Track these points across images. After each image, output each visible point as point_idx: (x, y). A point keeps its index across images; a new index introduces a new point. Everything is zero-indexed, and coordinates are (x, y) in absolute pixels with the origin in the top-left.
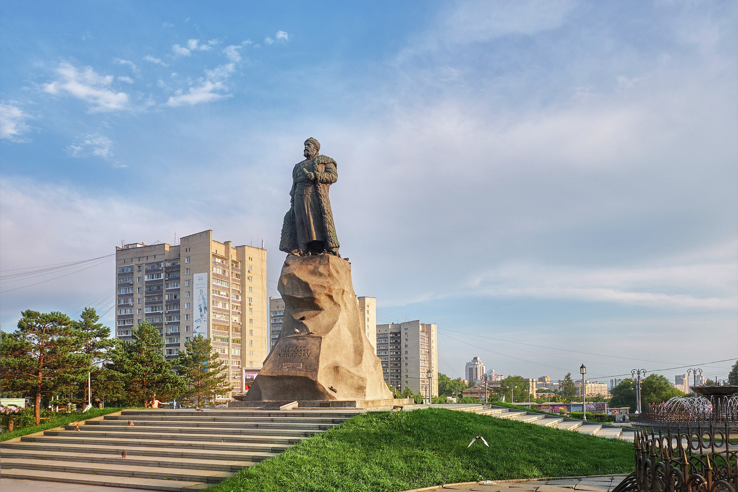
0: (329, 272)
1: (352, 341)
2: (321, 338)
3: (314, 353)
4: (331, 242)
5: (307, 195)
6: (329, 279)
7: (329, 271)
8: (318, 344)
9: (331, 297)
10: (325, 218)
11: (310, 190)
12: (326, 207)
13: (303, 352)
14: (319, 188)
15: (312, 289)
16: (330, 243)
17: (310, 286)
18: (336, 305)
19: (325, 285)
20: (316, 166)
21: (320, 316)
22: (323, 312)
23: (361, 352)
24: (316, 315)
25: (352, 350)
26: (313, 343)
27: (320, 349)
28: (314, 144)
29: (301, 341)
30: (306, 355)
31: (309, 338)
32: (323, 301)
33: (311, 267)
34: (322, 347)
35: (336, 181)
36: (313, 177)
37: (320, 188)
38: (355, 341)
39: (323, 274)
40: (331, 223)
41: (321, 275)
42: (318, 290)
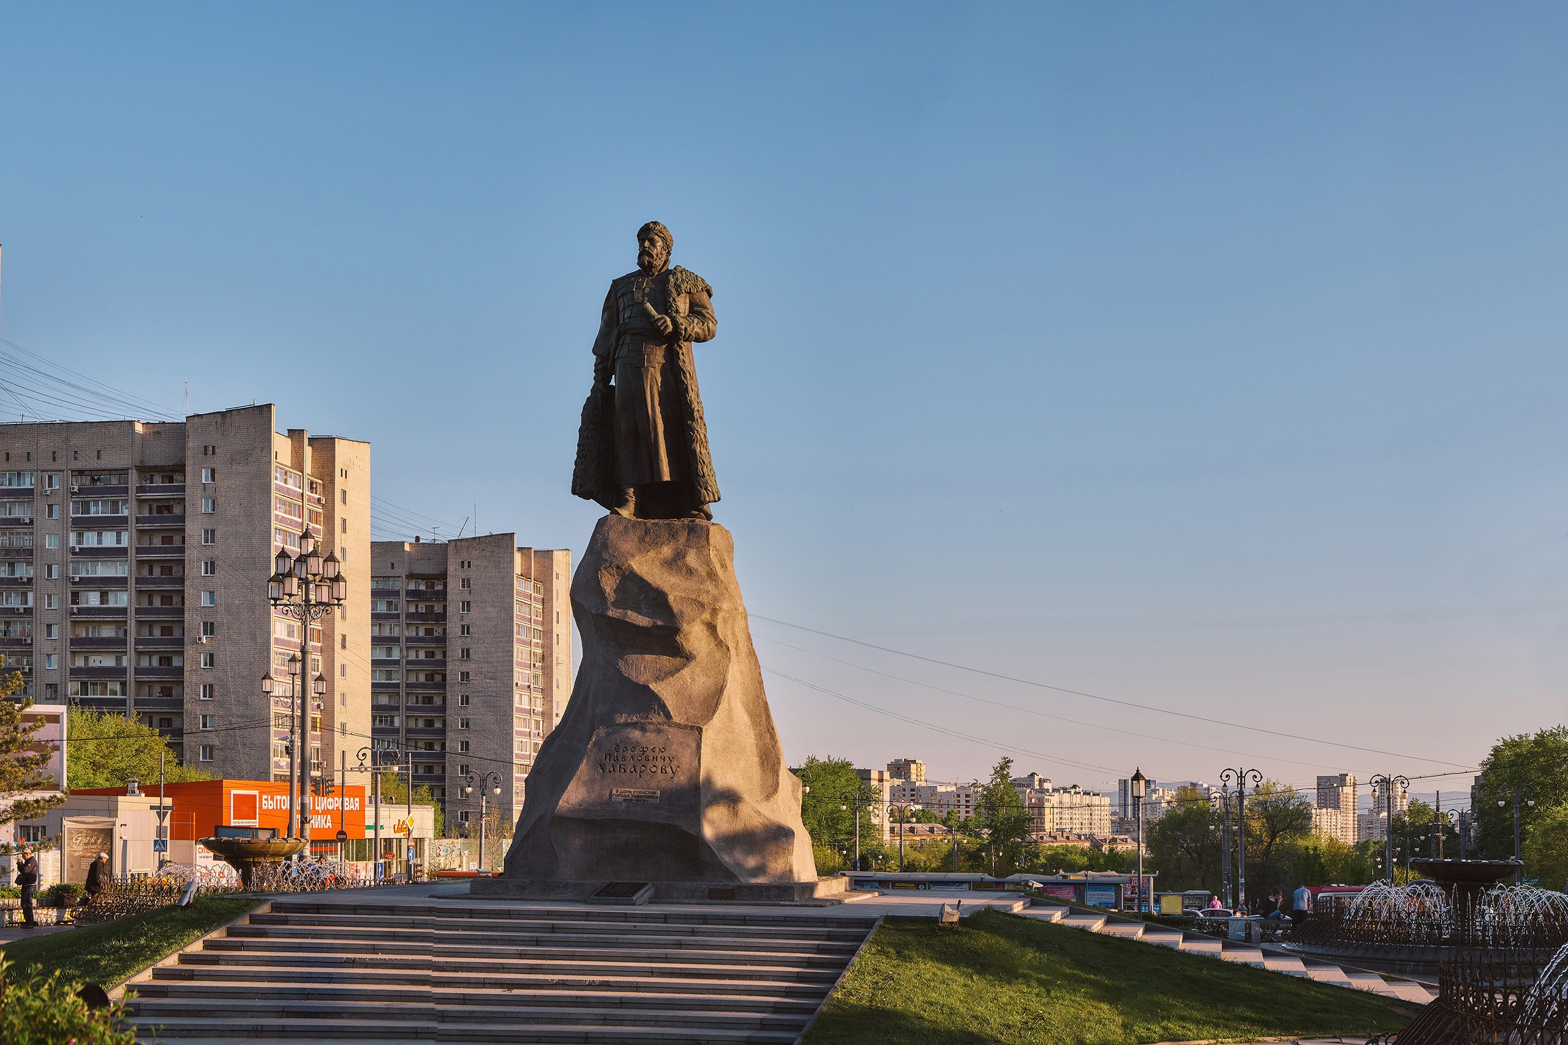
0: (709, 566)
1: (753, 737)
2: (700, 730)
3: (685, 767)
4: (706, 489)
5: (652, 369)
6: (709, 586)
7: (708, 563)
8: (694, 745)
9: (712, 628)
10: (692, 430)
11: (658, 356)
12: (696, 404)
13: (659, 763)
14: (681, 357)
15: (676, 607)
16: (703, 491)
17: (671, 598)
18: (722, 646)
19: (704, 598)
20: (674, 300)
21: (686, 672)
22: (693, 663)
23: (774, 764)
24: (678, 670)
25: (756, 759)
26: (682, 743)
27: (700, 757)
28: (664, 239)
29: (651, 736)
30: (669, 770)
31: (671, 730)
32: (695, 637)
33: (667, 551)
34: (702, 752)
35: (713, 336)
36: (670, 328)
37: (683, 354)
38: (759, 736)
39: (696, 570)
40: (704, 443)
41: (690, 572)
42: (688, 610)
